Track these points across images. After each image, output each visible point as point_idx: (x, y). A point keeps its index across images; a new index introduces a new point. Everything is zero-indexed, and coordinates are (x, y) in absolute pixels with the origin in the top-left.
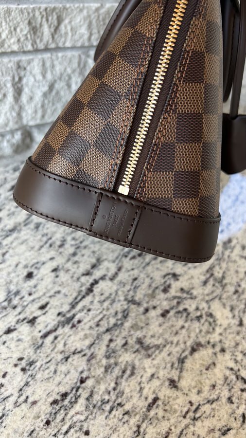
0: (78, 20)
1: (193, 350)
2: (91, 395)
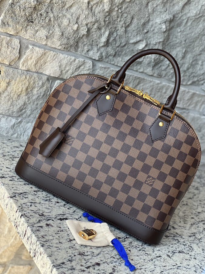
0: (147, 86)
1: (180, 252)
2: (131, 243)
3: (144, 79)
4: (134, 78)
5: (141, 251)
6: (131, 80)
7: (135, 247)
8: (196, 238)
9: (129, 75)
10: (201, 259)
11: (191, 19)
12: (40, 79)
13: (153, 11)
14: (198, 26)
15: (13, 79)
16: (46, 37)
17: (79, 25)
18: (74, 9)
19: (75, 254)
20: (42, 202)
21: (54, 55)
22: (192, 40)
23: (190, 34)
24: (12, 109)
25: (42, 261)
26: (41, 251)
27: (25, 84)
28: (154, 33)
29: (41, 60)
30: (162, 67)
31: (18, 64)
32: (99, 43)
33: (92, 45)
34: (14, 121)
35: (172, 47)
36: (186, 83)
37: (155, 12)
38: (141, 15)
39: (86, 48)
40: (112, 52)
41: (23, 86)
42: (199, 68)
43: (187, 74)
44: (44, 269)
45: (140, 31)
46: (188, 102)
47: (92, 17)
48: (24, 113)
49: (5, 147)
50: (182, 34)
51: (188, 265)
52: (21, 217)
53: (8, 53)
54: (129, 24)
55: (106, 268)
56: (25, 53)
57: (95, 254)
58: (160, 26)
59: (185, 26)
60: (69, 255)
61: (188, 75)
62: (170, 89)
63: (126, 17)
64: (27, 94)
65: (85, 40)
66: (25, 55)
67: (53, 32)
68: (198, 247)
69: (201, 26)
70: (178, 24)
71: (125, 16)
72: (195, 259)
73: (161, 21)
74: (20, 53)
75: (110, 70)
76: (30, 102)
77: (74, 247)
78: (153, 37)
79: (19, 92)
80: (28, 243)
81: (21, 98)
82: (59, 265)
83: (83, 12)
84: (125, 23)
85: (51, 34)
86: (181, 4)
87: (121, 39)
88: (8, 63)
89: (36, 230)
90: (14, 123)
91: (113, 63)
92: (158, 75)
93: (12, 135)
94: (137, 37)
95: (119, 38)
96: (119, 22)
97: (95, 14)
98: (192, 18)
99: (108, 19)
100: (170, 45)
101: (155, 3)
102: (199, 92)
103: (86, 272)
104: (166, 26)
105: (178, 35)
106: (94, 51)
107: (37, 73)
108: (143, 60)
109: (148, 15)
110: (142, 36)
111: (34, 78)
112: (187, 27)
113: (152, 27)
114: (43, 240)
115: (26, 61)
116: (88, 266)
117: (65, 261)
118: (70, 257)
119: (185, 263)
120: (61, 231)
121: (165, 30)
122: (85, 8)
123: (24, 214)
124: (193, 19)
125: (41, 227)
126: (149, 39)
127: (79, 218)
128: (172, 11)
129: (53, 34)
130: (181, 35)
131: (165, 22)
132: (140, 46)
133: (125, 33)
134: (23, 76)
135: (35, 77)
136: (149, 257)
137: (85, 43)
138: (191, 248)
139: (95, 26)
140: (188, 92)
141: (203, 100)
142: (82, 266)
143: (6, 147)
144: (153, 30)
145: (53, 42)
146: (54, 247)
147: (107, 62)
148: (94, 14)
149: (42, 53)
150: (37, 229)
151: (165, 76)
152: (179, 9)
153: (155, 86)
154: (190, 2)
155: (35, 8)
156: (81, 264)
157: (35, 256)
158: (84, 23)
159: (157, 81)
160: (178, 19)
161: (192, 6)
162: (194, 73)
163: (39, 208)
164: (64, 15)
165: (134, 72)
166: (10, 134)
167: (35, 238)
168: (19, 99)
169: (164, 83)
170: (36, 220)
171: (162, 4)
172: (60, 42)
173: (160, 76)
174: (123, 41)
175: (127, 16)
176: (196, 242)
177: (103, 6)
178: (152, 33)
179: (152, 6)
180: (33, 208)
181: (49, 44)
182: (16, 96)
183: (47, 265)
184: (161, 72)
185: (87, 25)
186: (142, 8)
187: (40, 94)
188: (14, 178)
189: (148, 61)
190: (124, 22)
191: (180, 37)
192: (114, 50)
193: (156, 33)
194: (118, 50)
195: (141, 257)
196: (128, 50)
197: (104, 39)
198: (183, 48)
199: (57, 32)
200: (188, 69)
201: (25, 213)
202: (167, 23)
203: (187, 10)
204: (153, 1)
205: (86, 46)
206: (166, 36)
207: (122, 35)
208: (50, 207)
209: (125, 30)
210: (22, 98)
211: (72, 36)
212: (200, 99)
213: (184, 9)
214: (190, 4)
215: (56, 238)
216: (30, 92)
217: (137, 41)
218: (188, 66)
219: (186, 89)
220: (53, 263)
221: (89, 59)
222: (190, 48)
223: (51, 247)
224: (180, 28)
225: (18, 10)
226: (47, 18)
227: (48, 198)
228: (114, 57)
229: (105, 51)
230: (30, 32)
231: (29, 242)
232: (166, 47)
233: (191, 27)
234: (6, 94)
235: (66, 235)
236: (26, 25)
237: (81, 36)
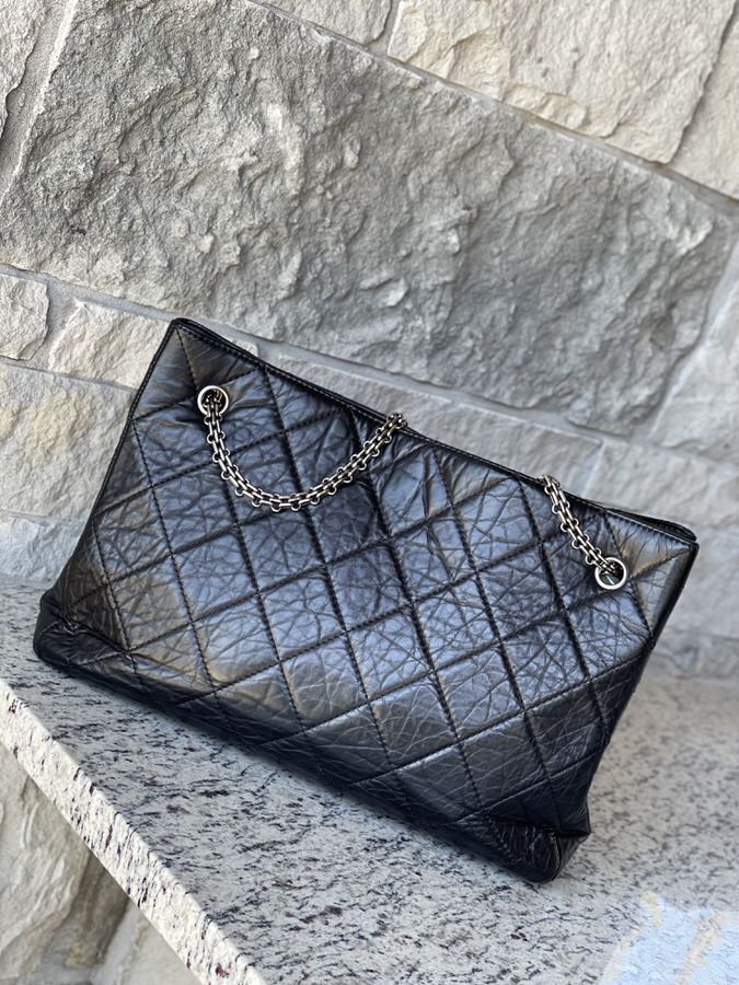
3: (405, 394)
4: (377, 392)
5: (451, 874)
6: (368, 398)
7: (431, 865)
8: (599, 838)
9: (363, 384)
10: (623, 894)
11: (527, 218)
12: (109, 400)
13: (423, 194)
14: (548, 237)
15: (30, 400)
16: (125, 275)
17: (215, 237)
18: (199, 191)
19: (265, 885)
20: (147, 749)
21: (149, 328)
22: (533, 279)
23: (527, 262)
24: (30, 494)
25: (169, 911)
26: (164, 879)
27: (66, 414)
28: (427, 259)
29: (110, 343)
30: (454, 357)
31: (43, 358)
32: (275, 290)
33: (254, 298)
34: (34, 529)
35: (479, 300)
36: (524, 403)
37: (426, 199)
38: (388, 206)
39: (237, 306)
40: (311, 317)
41: (61, 422)
42: (555, 359)
43: (525, 376)
44: (180, 932)
45: (387, 252)
46: (532, 460)
47: (253, 213)
48: (64, 506)
49: (16, 608)
50: (504, 261)
51: (590, 910)
52: (91, 790)
53: (16, 324)
54: (355, 235)
55: (357, 919)
56: (64, 322)
57: (323, 885)
58: (441, 237)
59: (509, 238)
60: (247, 887)
61: (529, 379)
62: (480, 422)
63: (346, 214)
64: (74, 446)
65: (235, 282)
66: (63, 328)
67: (142, 260)
68: (607, 863)
69: (553, 237)
70: (491, 232)
71: (346, 210)
72: (607, 893)
73: (446, 224)
74: (49, 322)
75: (308, 369)
76: (80, 469)
77: (259, 865)
78: (425, 269)
79: (50, 441)
80: (121, 866)
81: (55, 458)
82: (225, 916)
83: (226, 200)
84: (344, 231)
85: (137, 267)
86: (496, 175)
87: (336, 278)
88: (14, 356)
89: (141, 823)
90: (37, 537)
91: (316, 348)
92: (443, 380)
93: (30, 574)
94: (381, 270)
95: (331, 273)
96: (330, 227)
97: (259, 206)
98: (528, 215)
99: (299, 220)
100: (473, 293)
101: (426, 173)
102: (561, 429)
103: (307, 930)
104: (459, 236)
105: (496, 264)
106: (261, 315)
107: (100, 381)
108: (401, 338)
109: (408, 205)
110: (395, 267)
111: (90, 398)
112: (516, 242)
113: (420, 241)
114: (165, 848)
115: (68, 345)
116: (307, 915)
117: (238, 903)
118: (253, 894)
119: (579, 905)
120: (213, 825)
121: (457, 249)
122: (231, 187)
123: (101, 781)
124: (532, 216)
125: (156, 815)
126: (414, 274)
127: (259, 791)
128: (473, 195)
129: (144, 264)
130: (501, 264)
131: (456, 227)
132: (391, 297)
133: (345, 260)
134: (59, 391)
135: (95, 393)
136: (476, 889)
137: (235, 291)
138: (589, 866)
139: (263, 240)
140: (532, 429)
141: (572, 453)
142: (289, 915)
143: (17, 605)
144: (425, 250)
145: (143, 289)
146: (202, 867)
147: (299, 347)
148: (256, 206)
149: (115, 321)
150: (146, 820)
151: (463, 385)
152: (492, 190)
153: (437, 414)
154: (520, 169)
155: (88, 189)
156: (287, 910)
157: (145, 899)
158: (232, 230)
159: (442, 399)
160: (491, 216)
161: (527, 181)
162: (543, 372)
163: (139, 764)
164: (174, 211)
165: (375, 373)
166: (23, 572)
167: (142, 844)
168: (49, 462)
169: (462, 405)
170: (137, 798)
171: (444, 176)
172: (163, 288)
173: (448, 382)
174: (340, 283)
175: (350, 211)
176: (599, 848)
177: (283, 183)
178: (421, 259)
179: (417, 183)
180: (122, 764)
181: (132, 294)
182: (39, 452)
183: (187, 917)
184: (452, 372)
185: (238, 236)
186: (390, 188)
187: (109, 446)
188: (55, 687)
189: (414, 340)
190: (343, 227)
191: (498, 271)
192: (318, 308)
193: (433, 257)
194: (329, 310)
195: (451, 889)
196: (355, 310)
197: (287, 278)
198: (509, 302)
199: (156, 260)
200: (527, 361)
201: (103, 778)
202: (461, 228)
203: (513, 192)
204: (419, 168)
205: (238, 299)
206: (463, 266)
207: (338, 263)
208: (171, 763)
209: (346, 251)
210: (58, 458)
211: (196, 270)
212: (564, 449)
213: (507, 189)
214: (522, 173)
215: (204, 844)
216: (81, 439)
217: (382, 281)
218: (526, 353)
219: (524, 421)
220: (205, 910)
221: (247, 337)
222: (529, 301)
223: (192, 868)
224: (496, 245)
225: (42, 195)
226: (125, 218)
227: (162, 739)
228: (317, 330)
229: (291, 314)
230: (77, 260)
231: (122, 861)
232: (463, 298)
233: (527, 240)
234: (11, 446)
235: (229, 834)
236: (63, 241)
237: (223, 270)
